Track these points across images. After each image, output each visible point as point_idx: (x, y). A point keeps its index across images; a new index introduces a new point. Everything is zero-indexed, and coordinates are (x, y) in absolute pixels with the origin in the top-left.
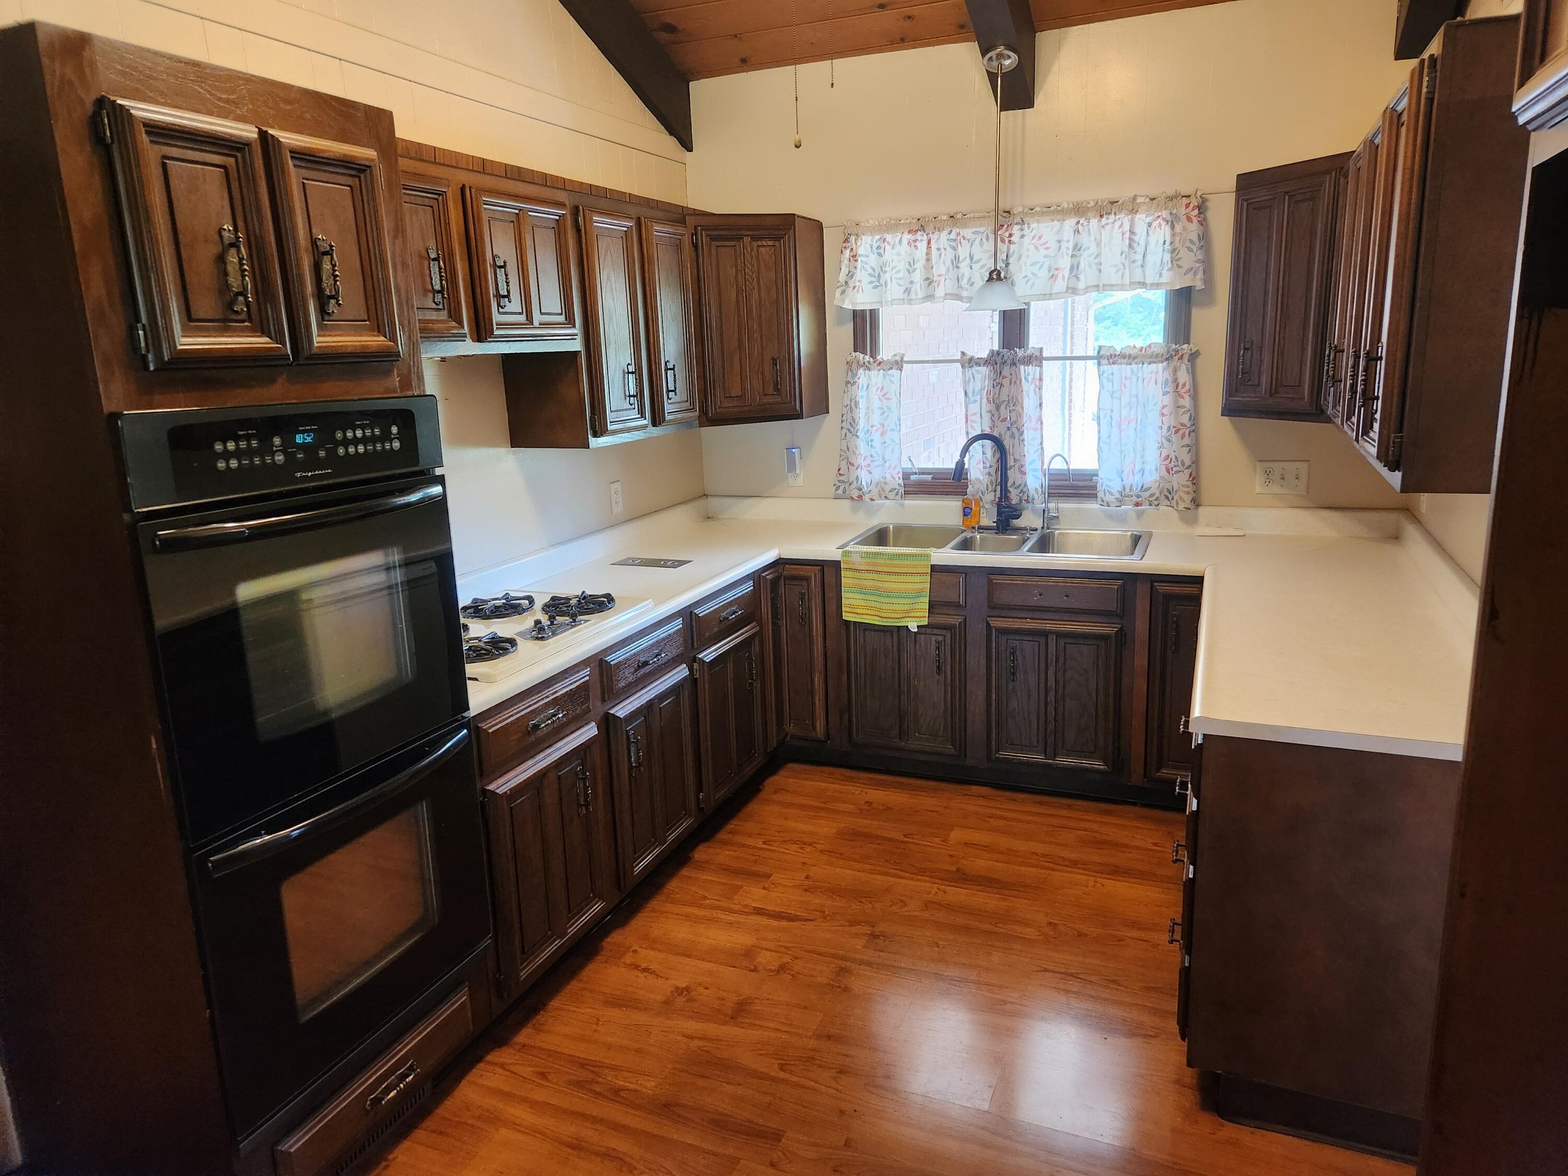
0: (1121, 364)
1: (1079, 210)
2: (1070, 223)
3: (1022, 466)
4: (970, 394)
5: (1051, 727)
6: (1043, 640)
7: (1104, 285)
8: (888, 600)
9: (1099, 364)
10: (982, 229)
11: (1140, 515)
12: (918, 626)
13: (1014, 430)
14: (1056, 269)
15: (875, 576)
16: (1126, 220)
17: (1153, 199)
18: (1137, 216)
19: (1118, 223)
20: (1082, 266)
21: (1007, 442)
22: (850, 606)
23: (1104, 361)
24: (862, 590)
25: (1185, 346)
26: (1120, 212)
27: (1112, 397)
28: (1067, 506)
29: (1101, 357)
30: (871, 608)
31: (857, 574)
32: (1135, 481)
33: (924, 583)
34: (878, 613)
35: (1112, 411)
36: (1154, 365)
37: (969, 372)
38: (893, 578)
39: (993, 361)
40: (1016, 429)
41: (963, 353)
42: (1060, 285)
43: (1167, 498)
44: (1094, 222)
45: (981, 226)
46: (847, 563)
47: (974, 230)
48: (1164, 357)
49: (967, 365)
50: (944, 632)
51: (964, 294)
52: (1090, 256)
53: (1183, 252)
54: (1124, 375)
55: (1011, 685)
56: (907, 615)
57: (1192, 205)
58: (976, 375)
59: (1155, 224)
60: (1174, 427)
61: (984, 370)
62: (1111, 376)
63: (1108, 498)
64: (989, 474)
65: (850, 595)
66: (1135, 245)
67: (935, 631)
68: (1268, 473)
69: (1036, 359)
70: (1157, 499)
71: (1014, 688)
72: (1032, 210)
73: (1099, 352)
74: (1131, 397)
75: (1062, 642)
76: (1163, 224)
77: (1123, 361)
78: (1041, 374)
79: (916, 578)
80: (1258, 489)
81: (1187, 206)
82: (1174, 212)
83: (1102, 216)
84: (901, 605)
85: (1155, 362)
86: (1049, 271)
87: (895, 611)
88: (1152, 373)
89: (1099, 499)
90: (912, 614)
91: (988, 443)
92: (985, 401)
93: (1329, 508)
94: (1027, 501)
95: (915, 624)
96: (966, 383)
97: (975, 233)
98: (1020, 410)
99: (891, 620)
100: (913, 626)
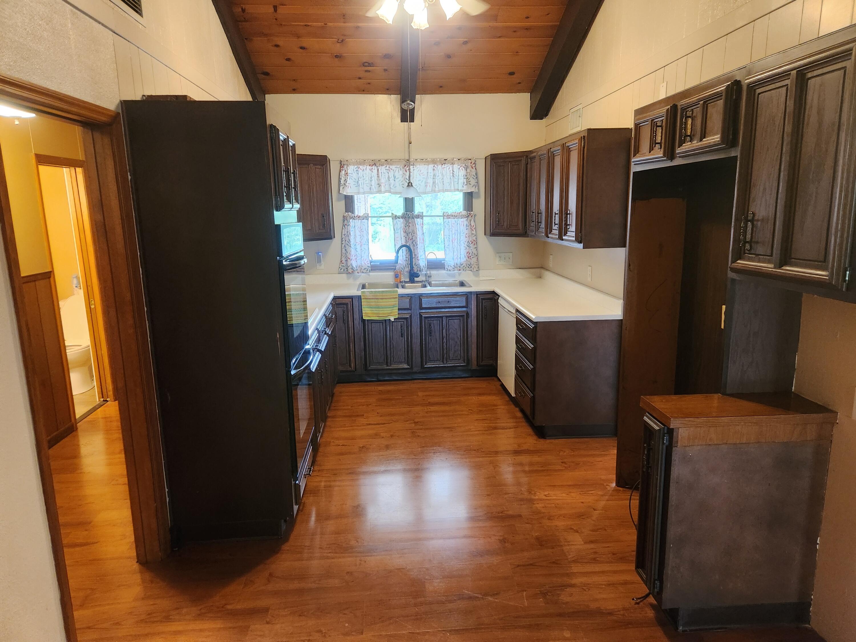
0: (451, 218)
1: (434, 162)
2: (431, 166)
3: (418, 257)
4: (396, 230)
5: (445, 352)
6: (441, 319)
7: (445, 190)
8: (382, 309)
9: (444, 218)
10: (398, 166)
11: (460, 274)
12: (394, 319)
13: (414, 243)
14: (427, 183)
15: (376, 300)
16: (451, 166)
17: (459, 160)
18: (454, 165)
19: (448, 168)
20: (436, 182)
21: (412, 248)
22: (366, 313)
23: (445, 217)
24: (370, 307)
25: (472, 212)
26: (448, 164)
27: (449, 231)
28: (434, 272)
29: (444, 216)
30: (375, 314)
31: (368, 300)
32: (459, 262)
33: (395, 302)
34: (378, 315)
35: (449, 236)
36: (462, 219)
37: (395, 221)
38: (384, 300)
39: (404, 217)
40: (415, 244)
41: (392, 214)
42: (429, 189)
43: (469, 267)
44: (440, 166)
45: (398, 165)
46: (363, 296)
47: (395, 166)
48: (466, 216)
49: (394, 218)
50: (403, 320)
51: (392, 191)
52: (439, 179)
53: (471, 179)
54: (452, 223)
55: (430, 337)
56: (390, 314)
57: (472, 163)
58: (398, 222)
59: (461, 168)
60: (471, 241)
61: (401, 220)
62: (448, 223)
63: (450, 268)
64: (406, 260)
65: (366, 309)
66: (454, 176)
67: (400, 320)
68: (500, 257)
69: (420, 216)
70: (465, 268)
71: (431, 338)
72: (416, 160)
73: (443, 214)
74: (455, 230)
75: (448, 319)
76: (463, 169)
77: (453, 217)
78: (423, 222)
79: (393, 300)
80: (497, 263)
81: (471, 163)
82: (467, 165)
83: (442, 165)
84: (387, 311)
85: (463, 218)
86: (425, 183)
87: (385, 314)
88: (462, 222)
89: (446, 269)
90: (392, 314)
91: (404, 248)
92: (402, 232)
93: (520, 268)
94: (420, 271)
95: (393, 318)
96: (394, 225)
97: (396, 167)
98: (416, 235)
99: (384, 317)
100: (392, 319)
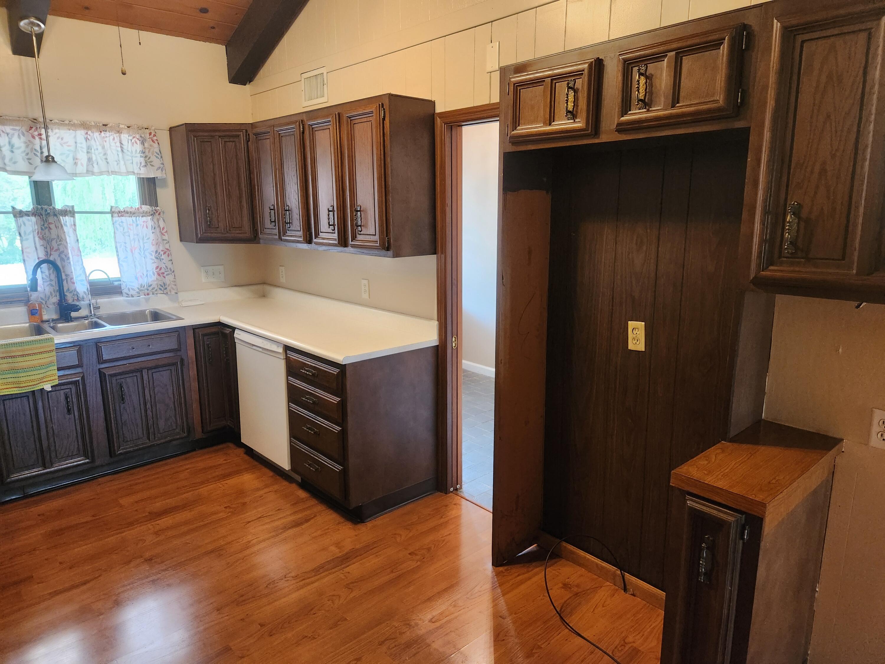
0: (126, 216)
1: (85, 126)
2: (80, 134)
3: (72, 278)
4: (22, 234)
5: (150, 422)
6: (138, 374)
7: (112, 172)
8: (25, 374)
9: (112, 216)
10: (18, 128)
11: (147, 300)
12: (52, 387)
13: (63, 256)
14: (76, 159)
15: (10, 360)
16: (116, 136)
17: (128, 127)
18: (122, 135)
19: (112, 137)
20: (94, 158)
21: (59, 263)
23: (116, 215)
25: (158, 208)
26: (112, 132)
27: (124, 235)
28: (102, 301)
29: (113, 212)
30: (7, 383)
32: (145, 281)
33: (52, 357)
34: (17, 385)
35: (125, 243)
36: (145, 218)
37: (21, 220)
38: (27, 358)
39: (34, 213)
40: (64, 255)
41: (13, 208)
42: (81, 168)
43: (161, 289)
44: (97, 134)
45: (16, 126)
47: (11, 127)
48: (151, 213)
49: (18, 215)
50: (69, 386)
51: (8, 168)
52: (99, 154)
53: (153, 158)
54: (129, 224)
55: (122, 406)
56: (42, 380)
57: (152, 134)
58: (26, 222)
59: (133, 141)
60: (162, 251)
61: (33, 219)
62: (121, 224)
63: (132, 292)
64: (52, 285)
66: (124, 150)
67: (62, 387)
68: (207, 272)
69: (69, 212)
70: (156, 290)
71: (124, 408)
72: (51, 121)
73: (111, 210)
74: (134, 235)
75: (150, 372)
76: (138, 142)
77: (127, 215)
78: (74, 222)
79: (45, 355)
80: (203, 281)
81: (150, 134)
82: (143, 136)
83: (101, 132)
84: (36, 375)
85: (145, 216)
86: (74, 160)
87: (32, 381)
88: (144, 222)
89: (124, 294)
90: (45, 380)
91: (44, 266)
92: (37, 239)
93: (235, 286)
94: (78, 300)
95: (50, 386)
96: (19, 227)
97: (13, 129)
98: (65, 244)
99: (30, 387)
100: (48, 387)
